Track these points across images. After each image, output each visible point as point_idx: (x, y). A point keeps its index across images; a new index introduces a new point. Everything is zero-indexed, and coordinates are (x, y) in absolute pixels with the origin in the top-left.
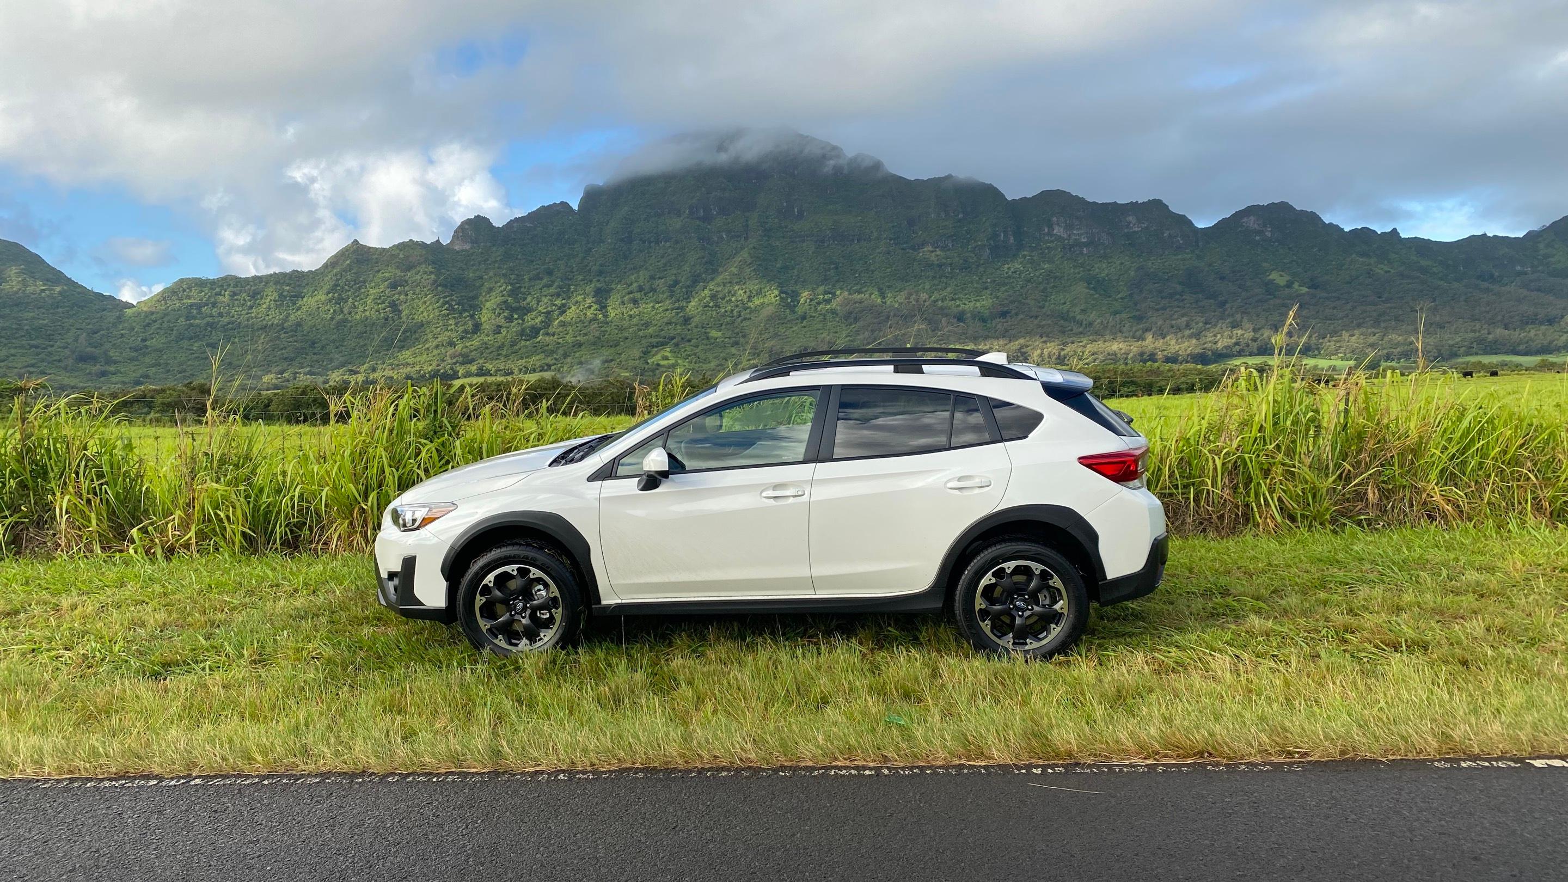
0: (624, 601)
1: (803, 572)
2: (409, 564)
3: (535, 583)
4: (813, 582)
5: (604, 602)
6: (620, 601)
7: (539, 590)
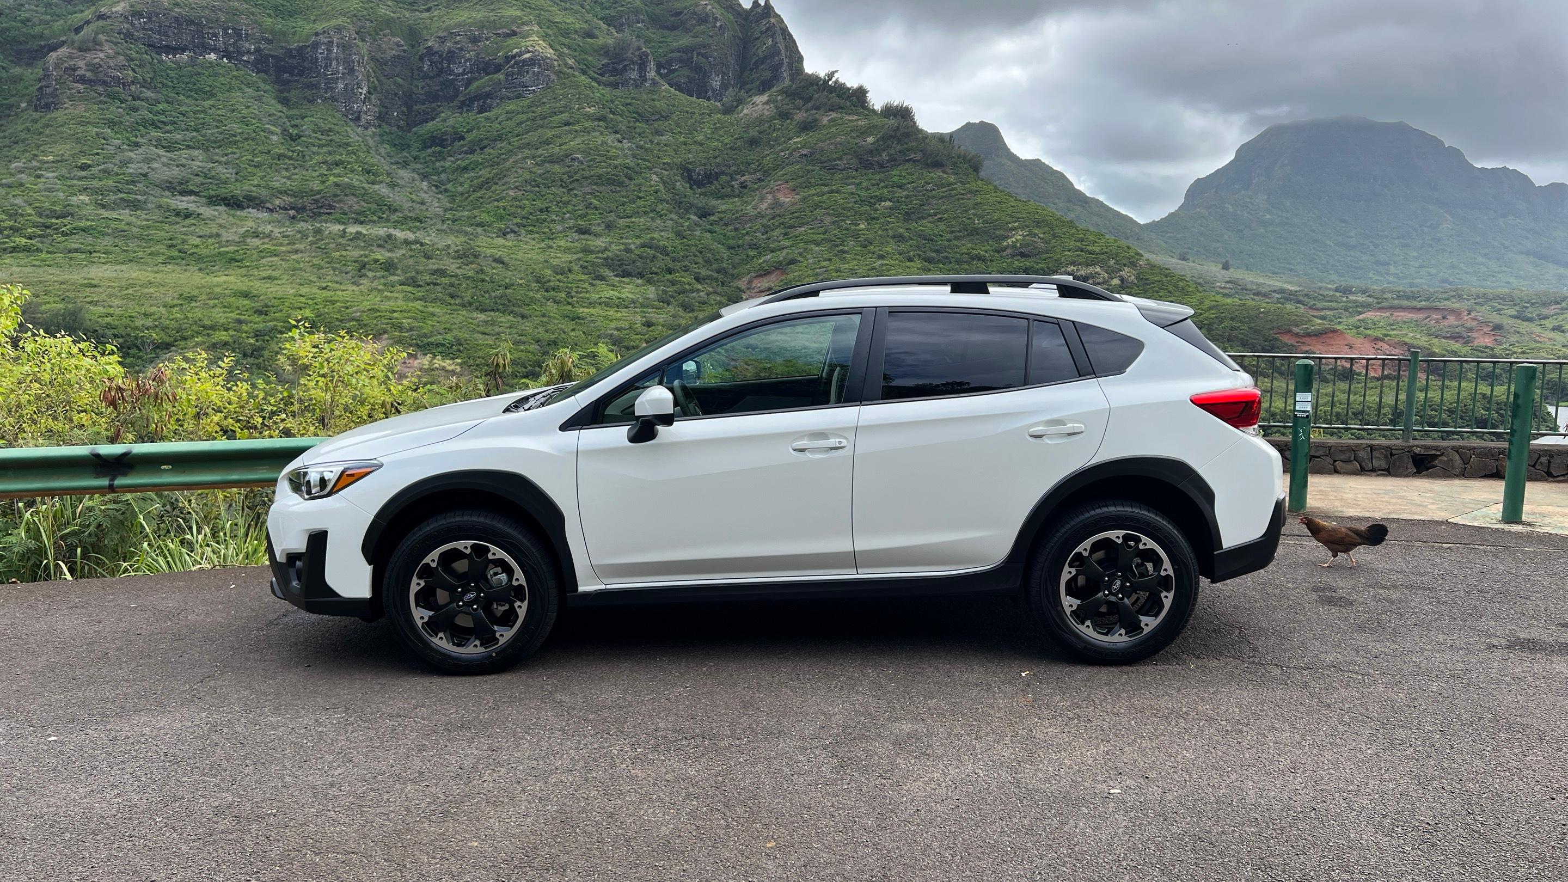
0: (608, 587)
1: (841, 545)
2: (318, 540)
3: (491, 566)
4: (854, 559)
5: (582, 589)
6: (603, 587)
7: (496, 574)
